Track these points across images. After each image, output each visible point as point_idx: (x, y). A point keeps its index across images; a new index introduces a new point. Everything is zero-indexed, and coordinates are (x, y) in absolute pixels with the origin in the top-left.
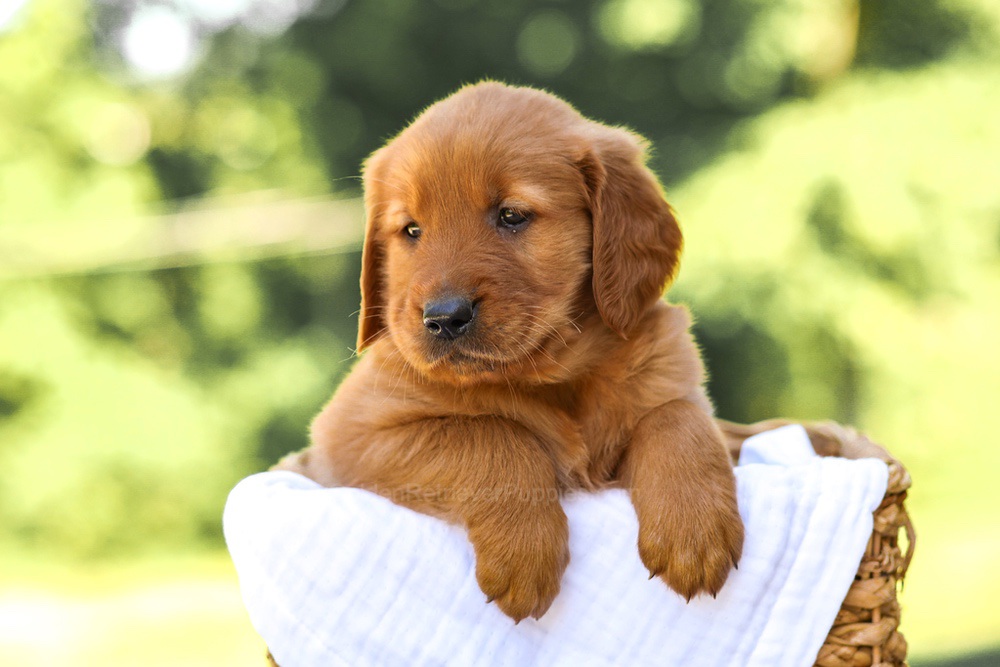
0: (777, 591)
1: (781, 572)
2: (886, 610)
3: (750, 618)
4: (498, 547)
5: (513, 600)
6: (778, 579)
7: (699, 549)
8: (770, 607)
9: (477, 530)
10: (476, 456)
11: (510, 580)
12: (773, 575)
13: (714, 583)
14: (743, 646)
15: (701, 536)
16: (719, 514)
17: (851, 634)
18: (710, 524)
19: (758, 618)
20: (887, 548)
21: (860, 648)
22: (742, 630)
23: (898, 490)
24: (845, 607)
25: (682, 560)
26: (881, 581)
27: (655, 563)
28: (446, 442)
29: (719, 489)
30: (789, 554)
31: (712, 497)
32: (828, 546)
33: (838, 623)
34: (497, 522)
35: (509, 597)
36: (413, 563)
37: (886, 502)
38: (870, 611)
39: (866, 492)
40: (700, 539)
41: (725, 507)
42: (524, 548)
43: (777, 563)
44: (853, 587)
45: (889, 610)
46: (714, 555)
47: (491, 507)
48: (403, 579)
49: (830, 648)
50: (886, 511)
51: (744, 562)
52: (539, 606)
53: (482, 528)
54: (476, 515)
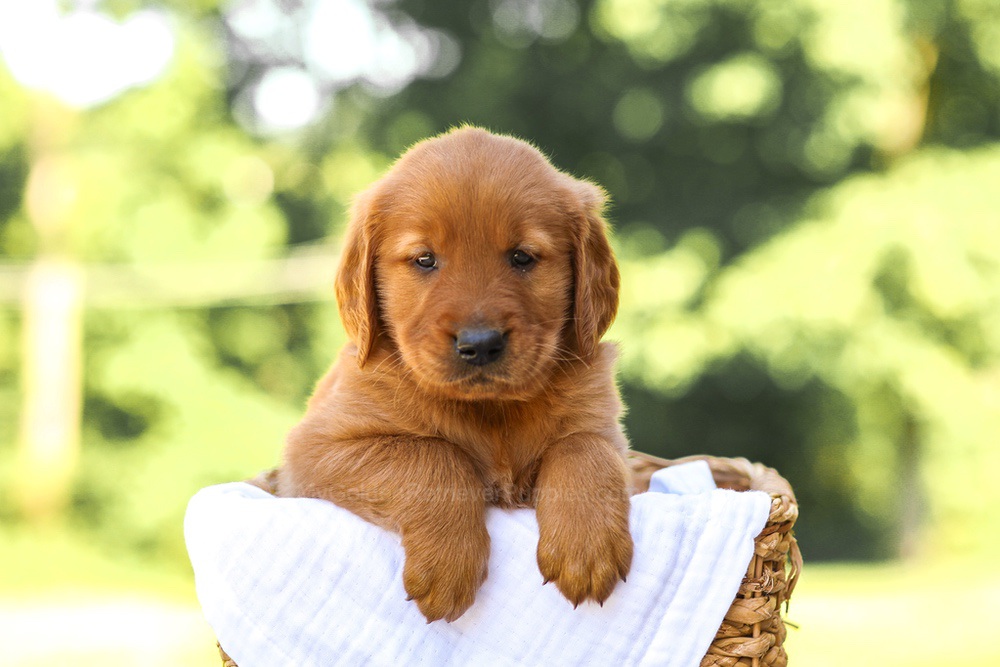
0: (666, 605)
1: (670, 588)
2: (767, 626)
3: (641, 628)
4: (427, 553)
5: (432, 602)
6: (666, 594)
7: (588, 561)
8: (659, 619)
9: (411, 536)
10: (420, 469)
11: (431, 584)
12: (661, 591)
13: (601, 593)
14: (634, 653)
15: (591, 549)
16: (609, 531)
17: (733, 646)
18: (598, 540)
19: (648, 628)
20: (769, 572)
21: (740, 659)
22: (633, 638)
23: (780, 520)
24: (726, 621)
25: (572, 570)
26: (761, 600)
27: (548, 572)
28: (396, 454)
29: (611, 510)
30: (677, 572)
31: (605, 516)
32: (713, 566)
33: (720, 635)
34: (429, 531)
35: (428, 601)
36: (346, 567)
37: (768, 530)
38: (752, 626)
39: (749, 520)
40: (589, 552)
41: (615, 526)
42: (449, 558)
43: (665, 580)
44: (734, 604)
45: (771, 627)
46: (603, 568)
47: (426, 517)
48: (336, 582)
49: (713, 658)
50: (769, 538)
51: (633, 576)
52: (453, 612)
53: (415, 534)
54: (411, 523)
